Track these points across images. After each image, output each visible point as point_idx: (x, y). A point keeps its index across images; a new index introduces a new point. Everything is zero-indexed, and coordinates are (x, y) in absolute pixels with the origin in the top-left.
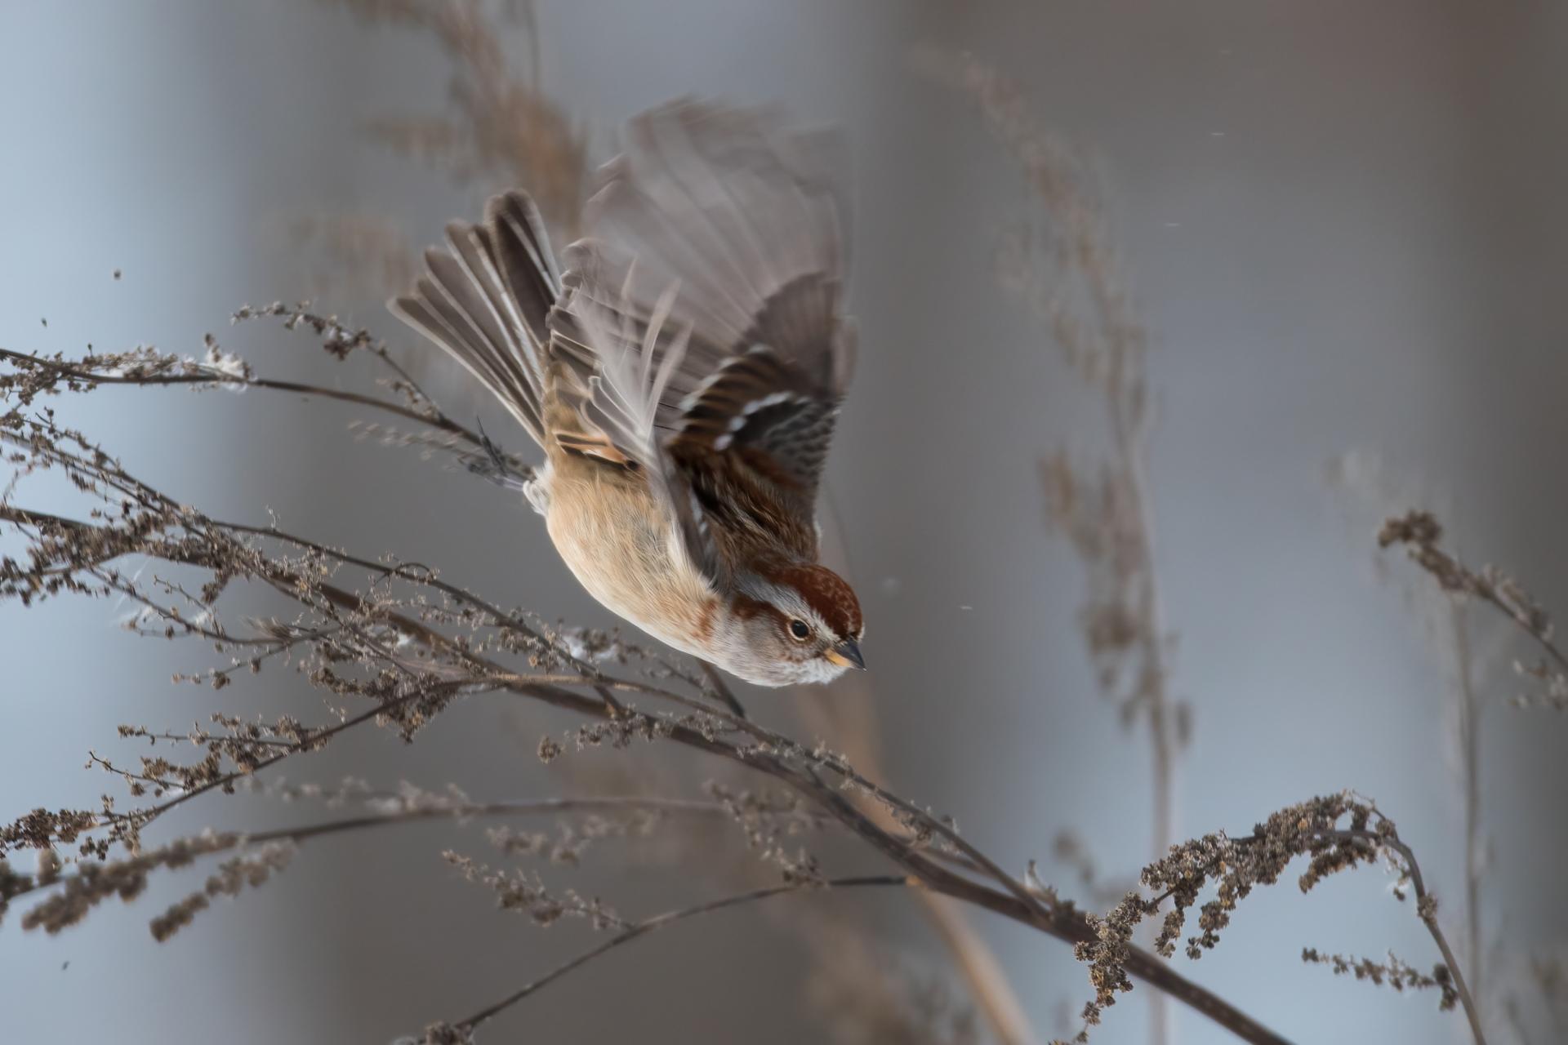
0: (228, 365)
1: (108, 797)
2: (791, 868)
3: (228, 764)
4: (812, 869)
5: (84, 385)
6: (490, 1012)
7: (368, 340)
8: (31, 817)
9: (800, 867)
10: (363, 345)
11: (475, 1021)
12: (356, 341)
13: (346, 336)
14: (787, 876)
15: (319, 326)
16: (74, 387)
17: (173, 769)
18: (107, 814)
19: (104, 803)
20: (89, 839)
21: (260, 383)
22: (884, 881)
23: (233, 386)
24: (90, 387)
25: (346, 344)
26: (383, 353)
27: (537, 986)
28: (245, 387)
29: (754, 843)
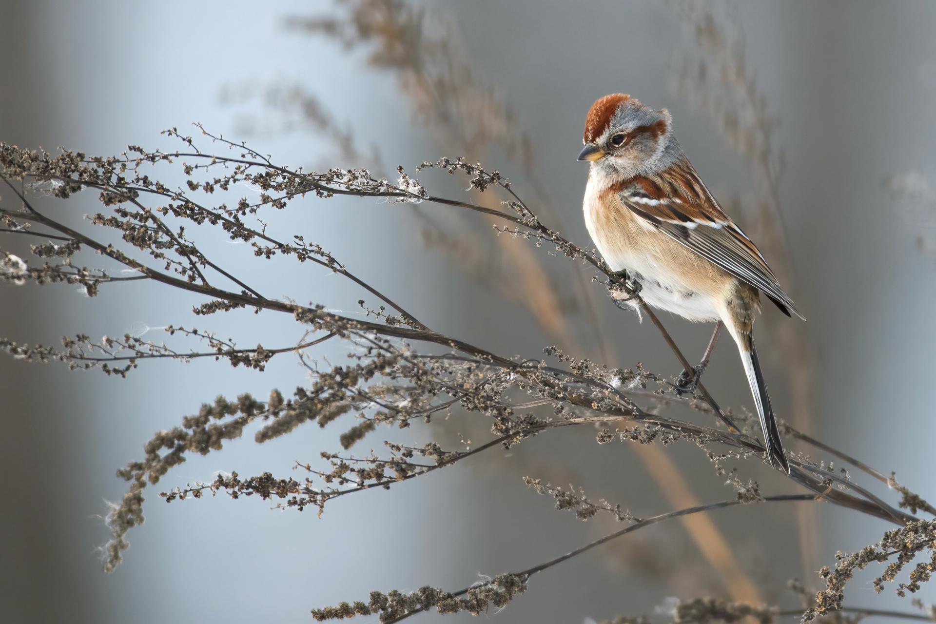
0: (414, 189)
1: (310, 480)
2: (743, 490)
3: (389, 472)
4: (756, 491)
5: (326, 193)
6: (541, 568)
7: (499, 178)
8: (261, 479)
9: (748, 491)
10: (496, 183)
11: (530, 572)
12: (492, 179)
13: (486, 177)
14: (740, 496)
15: (470, 169)
16: (320, 194)
17: (352, 470)
18: (307, 489)
19: (306, 483)
20: (295, 498)
21: (431, 199)
22: (802, 498)
23: (413, 200)
24: (329, 196)
25: (486, 182)
26: (507, 186)
27: (574, 554)
28: (421, 201)
29: (720, 474)
